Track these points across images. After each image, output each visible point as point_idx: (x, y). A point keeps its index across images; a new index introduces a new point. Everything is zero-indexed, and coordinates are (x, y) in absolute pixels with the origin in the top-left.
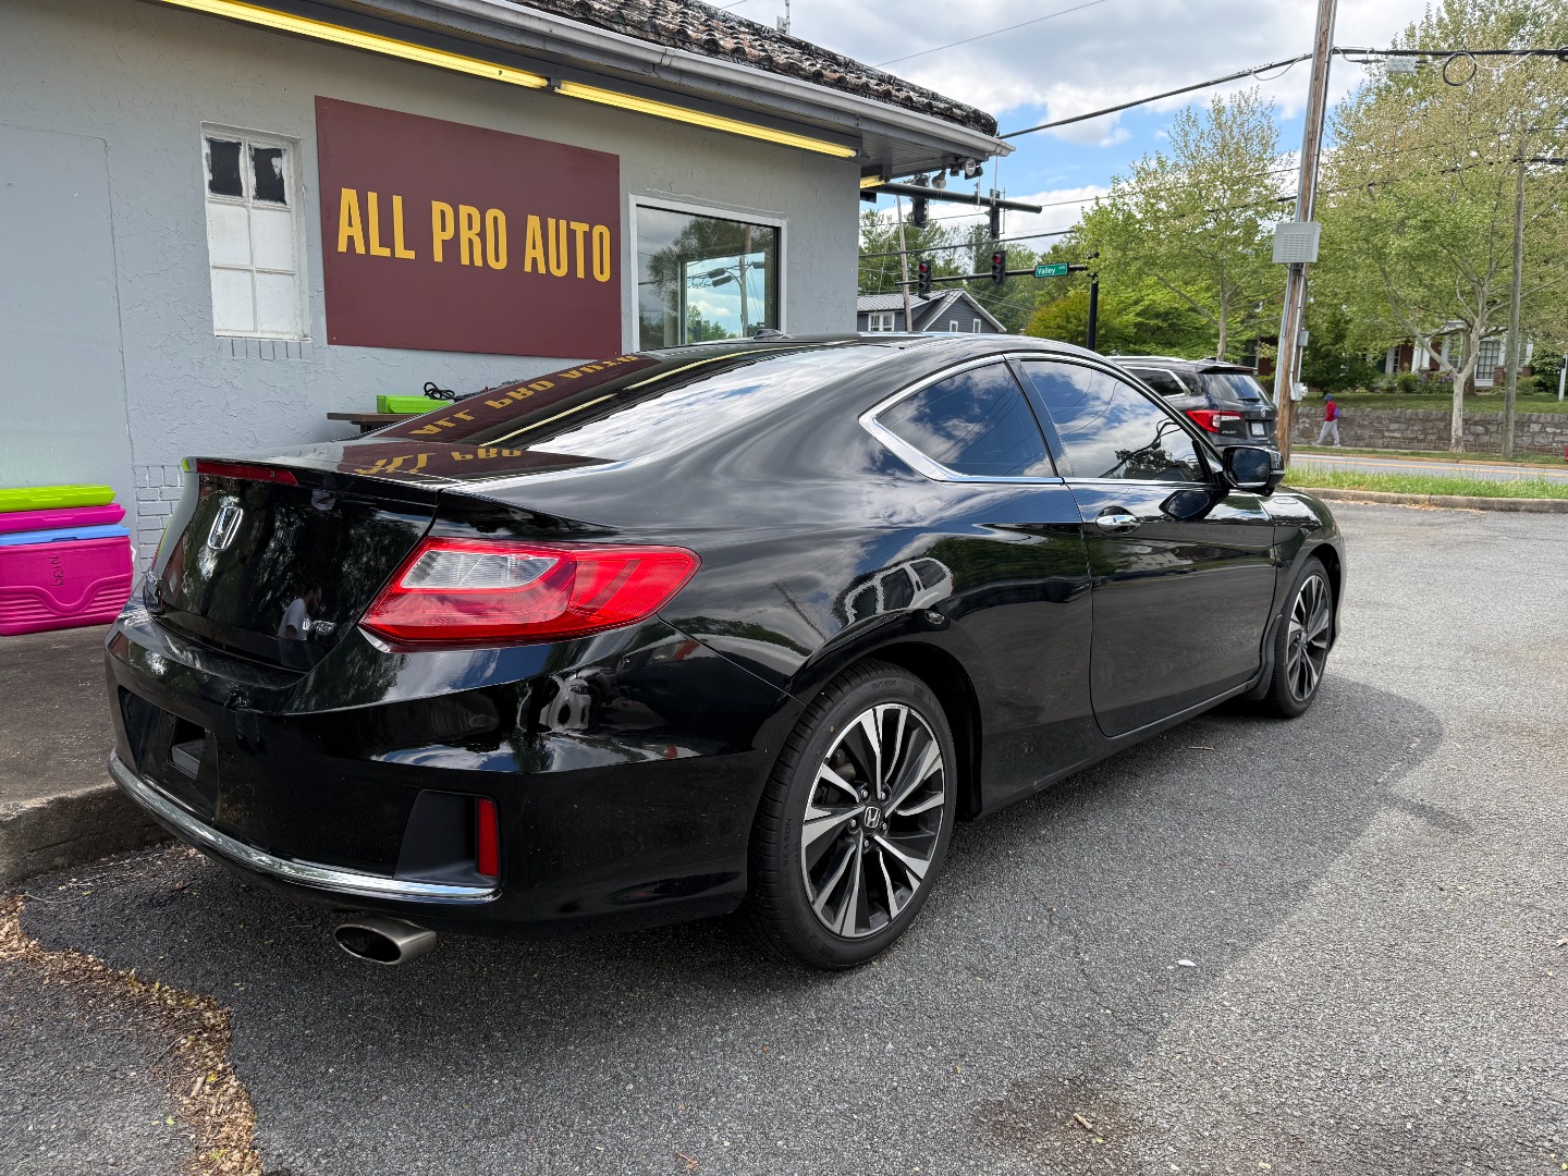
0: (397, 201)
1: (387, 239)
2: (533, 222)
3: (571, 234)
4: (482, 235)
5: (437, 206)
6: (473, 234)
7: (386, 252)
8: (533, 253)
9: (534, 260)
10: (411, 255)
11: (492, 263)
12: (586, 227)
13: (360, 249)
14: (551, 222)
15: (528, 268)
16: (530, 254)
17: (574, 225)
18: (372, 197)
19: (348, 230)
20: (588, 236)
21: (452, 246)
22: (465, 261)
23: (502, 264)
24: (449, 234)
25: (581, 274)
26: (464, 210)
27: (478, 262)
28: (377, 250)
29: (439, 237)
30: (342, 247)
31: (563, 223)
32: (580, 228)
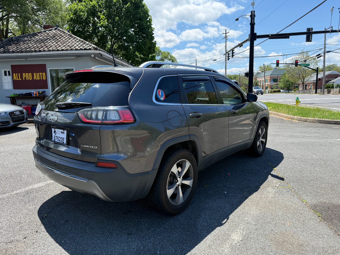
0: (19, 74)
1: (18, 78)
2: (35, 74)
3: (40, 75)
4: (29, 76)
5: (23, 74)
6: (28, 76)
7: (18, 79)
8: (35, 77)
9: (35, 78)
10: (21, 79)
11: (30, 79)
12: (42, 73)
13: (16, 79)
14: (37, 73)
15: (34, 79)
16: (34, 77)
17: (40, 73)
18: (17, 74)
19: (15, 78)
20: (42, 75)
21: (25, 78)
22: (27, 79)
23: (31, 79)
24: (25, 77)
25: (41, 79)
26: (26, 74)
27: (28, 79)
28: (17, 79)
29: (24, 77)
30: (14, 79)
31: (39, 73)
32: (41, 74)
